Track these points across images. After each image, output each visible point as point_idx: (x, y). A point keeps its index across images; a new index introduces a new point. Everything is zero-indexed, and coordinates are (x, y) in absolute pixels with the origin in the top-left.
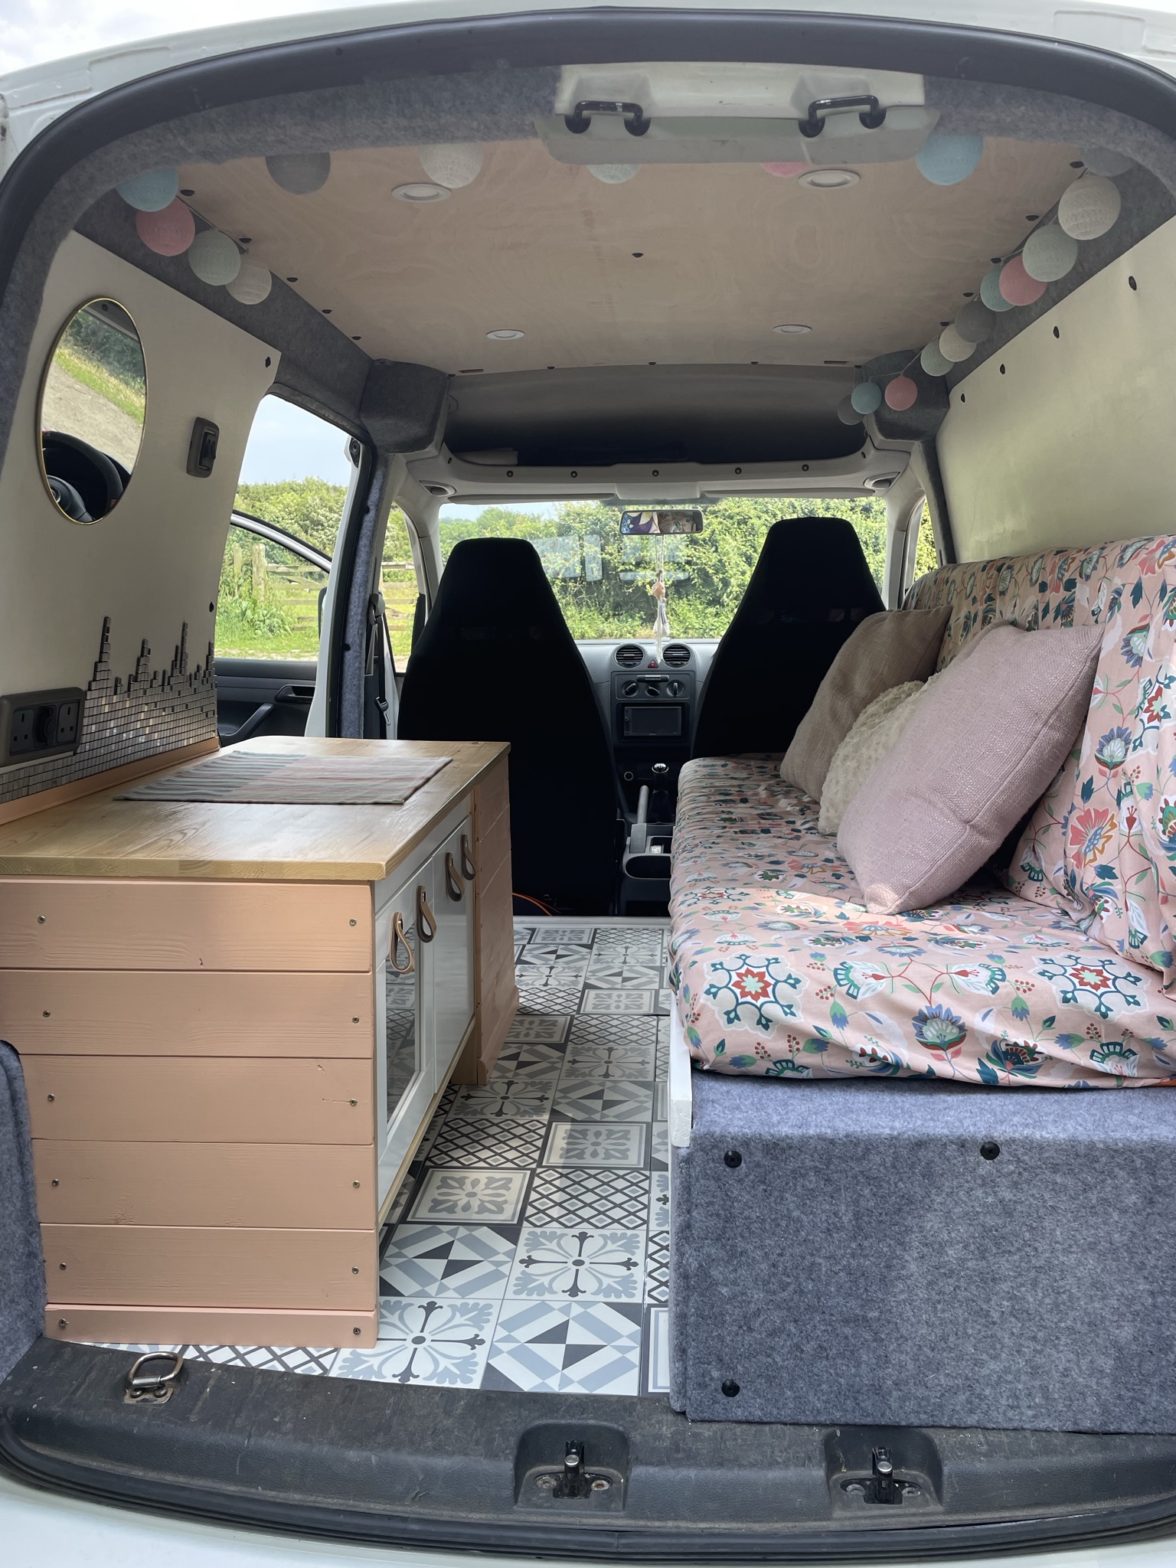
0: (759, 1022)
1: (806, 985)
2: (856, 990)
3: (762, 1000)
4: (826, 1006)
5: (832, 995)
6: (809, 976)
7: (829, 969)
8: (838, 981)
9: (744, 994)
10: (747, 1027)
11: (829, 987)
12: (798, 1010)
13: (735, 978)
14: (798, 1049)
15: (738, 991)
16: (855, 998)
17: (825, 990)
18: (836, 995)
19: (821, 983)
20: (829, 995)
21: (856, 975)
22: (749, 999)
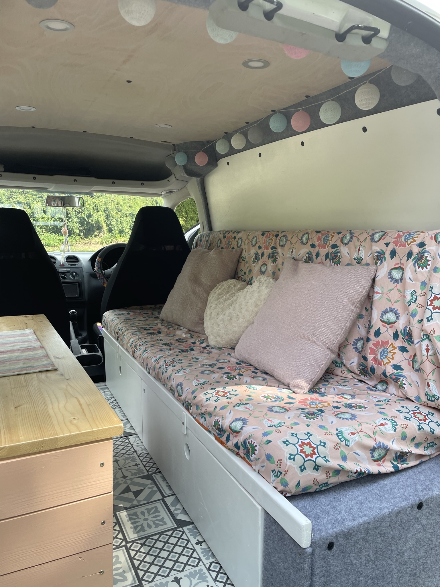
0: (314, 468)
1: (329, 444)
2: (348, 442)
3: (315, 457)
4: (338, 453)
5: (339, 447)
6: (328, 440)
7: (334, 434)
8: (340, 439)
9: (307, 456)
10: (309, 472)
11: (338, 443)
12: (328, 458)
13: (300, 449)
14: (330, 477)
15: (303, 455)
16: (349, 446)
17: (336, 445)
18: (341, 446)
19: (334, 442)
20: (338, 448)
21: (346, 435)
22: (309, 458)
